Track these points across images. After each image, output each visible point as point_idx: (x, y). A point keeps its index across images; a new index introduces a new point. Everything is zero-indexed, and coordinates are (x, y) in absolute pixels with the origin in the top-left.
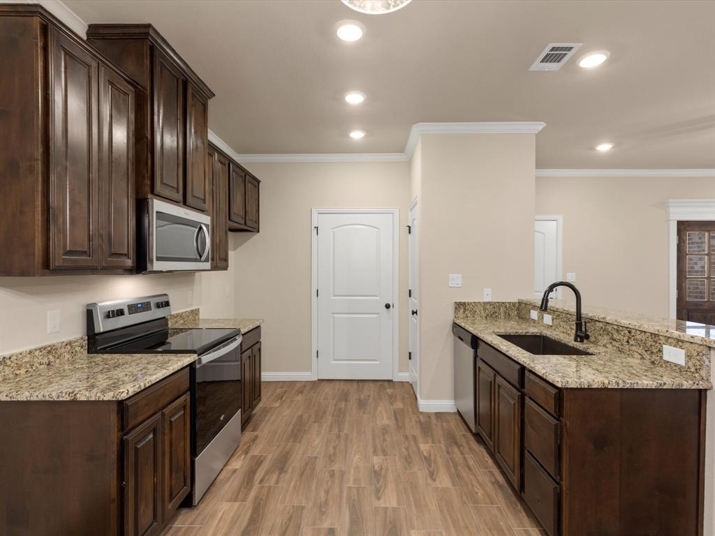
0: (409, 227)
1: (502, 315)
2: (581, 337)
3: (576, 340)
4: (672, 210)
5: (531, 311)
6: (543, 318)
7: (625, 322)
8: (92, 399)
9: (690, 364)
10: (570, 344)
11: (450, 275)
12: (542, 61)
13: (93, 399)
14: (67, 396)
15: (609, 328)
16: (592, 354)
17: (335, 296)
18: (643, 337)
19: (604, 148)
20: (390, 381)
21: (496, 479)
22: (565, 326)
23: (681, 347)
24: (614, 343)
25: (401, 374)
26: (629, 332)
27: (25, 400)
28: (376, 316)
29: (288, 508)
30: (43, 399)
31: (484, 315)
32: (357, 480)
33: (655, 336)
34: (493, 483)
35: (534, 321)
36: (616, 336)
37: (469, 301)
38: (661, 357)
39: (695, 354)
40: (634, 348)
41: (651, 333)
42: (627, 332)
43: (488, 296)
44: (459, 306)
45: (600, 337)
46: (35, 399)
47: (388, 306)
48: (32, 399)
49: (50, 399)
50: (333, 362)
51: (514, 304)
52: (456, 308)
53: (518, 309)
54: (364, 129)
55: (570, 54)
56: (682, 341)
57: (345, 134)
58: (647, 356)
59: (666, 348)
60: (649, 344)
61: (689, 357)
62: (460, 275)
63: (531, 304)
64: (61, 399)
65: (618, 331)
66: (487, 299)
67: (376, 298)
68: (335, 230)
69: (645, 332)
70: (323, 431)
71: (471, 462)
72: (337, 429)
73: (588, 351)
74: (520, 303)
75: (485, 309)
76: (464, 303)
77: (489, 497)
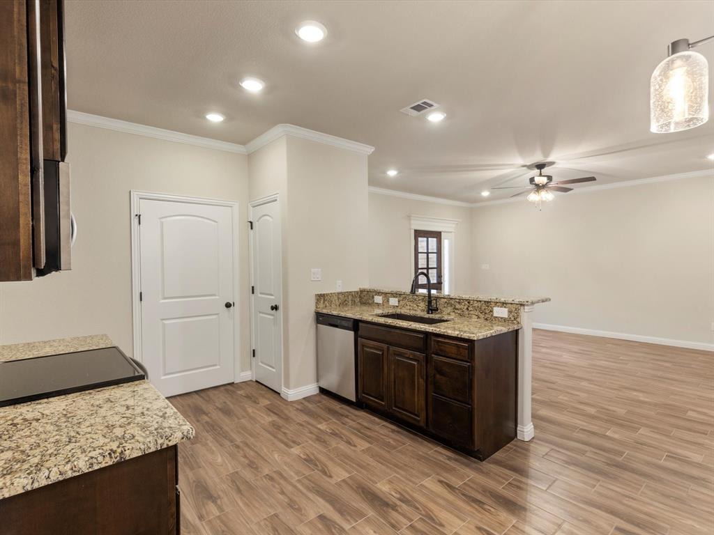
0: (251, 223)
1: (350, 302)
2: (432, 310)
3: (428, 313)
4: (412, 222)
5: (375, 297)
6: (388, 301)
7: (464, 296)
8: (151, 451)
9: (511, 316)
10: (425, 316)
11: (312, 270)
12: (411, 108)
13: (153, 449)
14: (108, 458)
15: (453, 302)
16: (447, 321)
17: (165, 298)
18: (479, 304)
19: (392, 173)
20: (232, 384)
21: (392, 429)
22: (412, 305)
23: (505, 307)
24: (456, 311)
25: (243, 374)
26: (469, 302)
27: (22, 491)
28: (214, 317)
29: (262, 523)
30: (61, 478)
31: (338, 303)
32: (297, 473)
33: (487, 303)
34: (392, 432)
35: (378, 304)
36: (458, 306)
37: (327, 292)
38: (492, 315)
39: (514, 310)
40: (472, 312)
41: (485, 302)
42: (466, 303)
43: (338, 288)
44: (320, 297)
45: (444, 309)
46: (44, 483)
47: (228, 305)
48: (36, 485)
49: (77, 474)
50: (163, 378)
51: (357, 292)
52: (318, 300)
53: (360, 297)
54: (223, 113)
55: (429, 109)
56: (506, 304)
57: (201, 114)
58: (482, 316)
59: (496, 309)
60: (483, 308)
61: (510, 312)
62: (320, 270)
63: (375, 291)
64: (96, 467)
65: (459, 303)
66: (339, 290)
67: (213, 297)
68: (162, 220)
69: (480, 301)
70: (214, 448)
71: (366, 424)
72: (226, 441)
73: (443, 318)
74: (362, 291)
75: (339, 298)
76: (324, 294)
77: (398, 441)
